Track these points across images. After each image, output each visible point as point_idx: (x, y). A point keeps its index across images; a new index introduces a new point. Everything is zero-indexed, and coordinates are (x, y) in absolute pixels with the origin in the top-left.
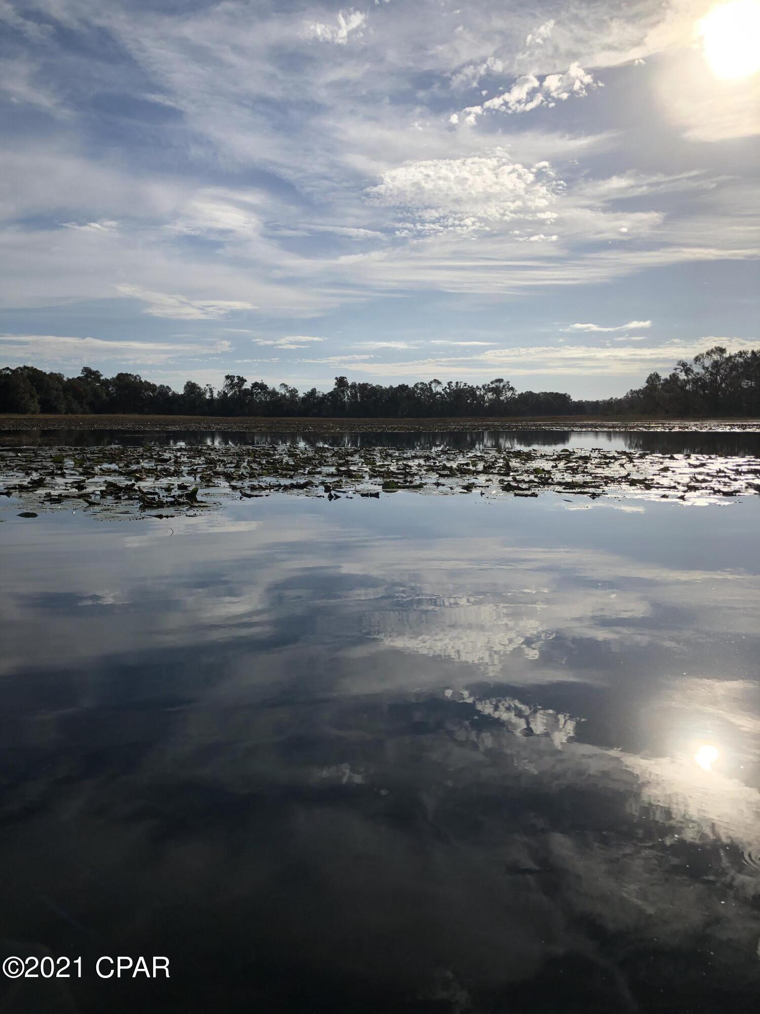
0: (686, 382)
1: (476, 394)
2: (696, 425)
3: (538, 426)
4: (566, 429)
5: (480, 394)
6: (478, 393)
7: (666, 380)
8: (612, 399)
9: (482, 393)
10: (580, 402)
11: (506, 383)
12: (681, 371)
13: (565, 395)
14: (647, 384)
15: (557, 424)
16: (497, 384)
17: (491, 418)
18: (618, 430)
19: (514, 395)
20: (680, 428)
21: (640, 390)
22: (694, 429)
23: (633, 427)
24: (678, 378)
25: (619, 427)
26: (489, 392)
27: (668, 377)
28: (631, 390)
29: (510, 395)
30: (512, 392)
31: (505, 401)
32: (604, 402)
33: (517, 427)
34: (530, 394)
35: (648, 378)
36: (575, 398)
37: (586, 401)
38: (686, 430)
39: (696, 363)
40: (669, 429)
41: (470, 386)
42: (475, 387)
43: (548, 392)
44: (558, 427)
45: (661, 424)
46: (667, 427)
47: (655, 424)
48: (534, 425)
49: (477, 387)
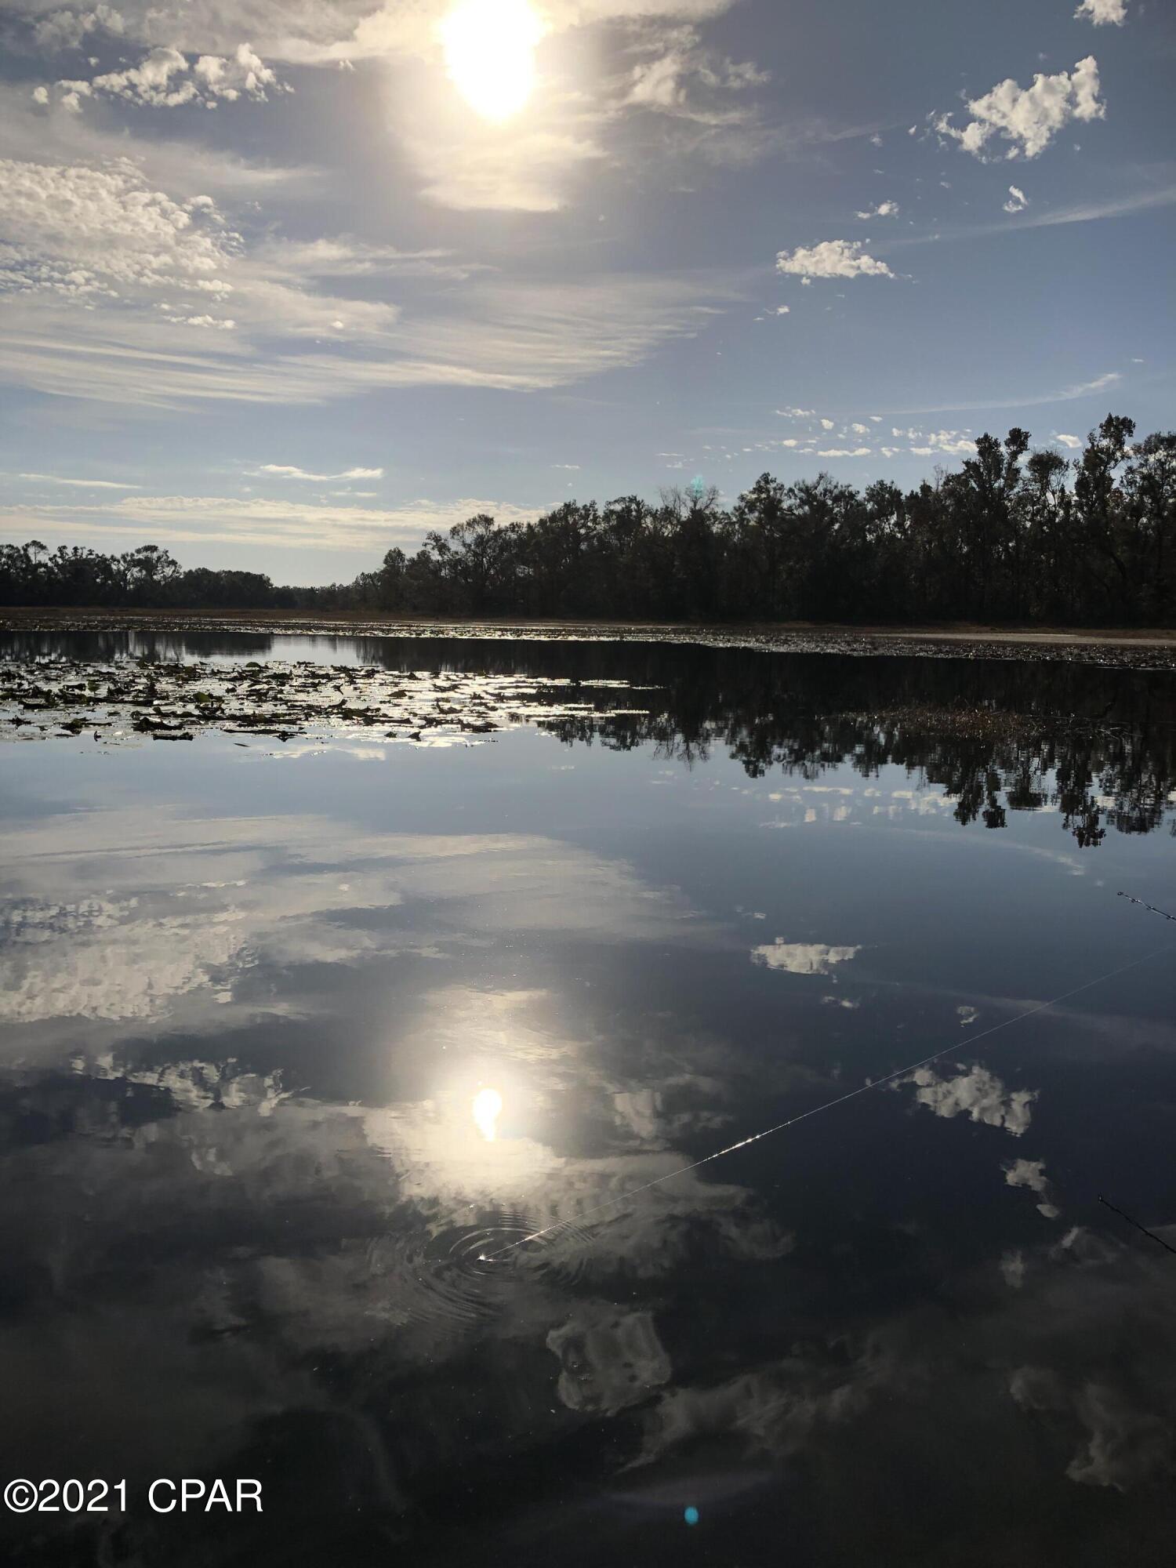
0: (440, 565)
1: (112, 569)
2: (456, 628)
3: (218, 625)
4: (261, 630)
5: (119, 569)
6: (114, 567)
7: (412, 560)
8: (334, 585)
9: (122, 568)
10: (286, 590)
11: (162, 553)
12: (433, 549)
13: (261, 576)
14: (385, 566)
15: (249, 622)
16: (148, 554)
17: (138, 610)
18: (341, 634)
19: (178, 573)
20: (432, 632)
21: (375, 573)
22: (452, 634)
23: (366, 630)
24: (429, 557)
25: (343, 629)
26: (135, 566)
27: (415, 556)
28: (363, 574)
29: (171, 573)
30: (173, 568)
31: (163, 583)
32: (323, 590)
33: (180, 626)
34: (204, 573)
35: (387, 556)
36: (278, 582)
37: (295, 588)
38: (441, 636)
39: (453, 537)
40: (417, 634)
41: (100, 555)
42: (108, 556)
43: (234, 570)
44: (249, 628)
45: (406, 626)
46: (414, 631)
47: (399, 626)
48: (211, 623)
49: (112, 556)
